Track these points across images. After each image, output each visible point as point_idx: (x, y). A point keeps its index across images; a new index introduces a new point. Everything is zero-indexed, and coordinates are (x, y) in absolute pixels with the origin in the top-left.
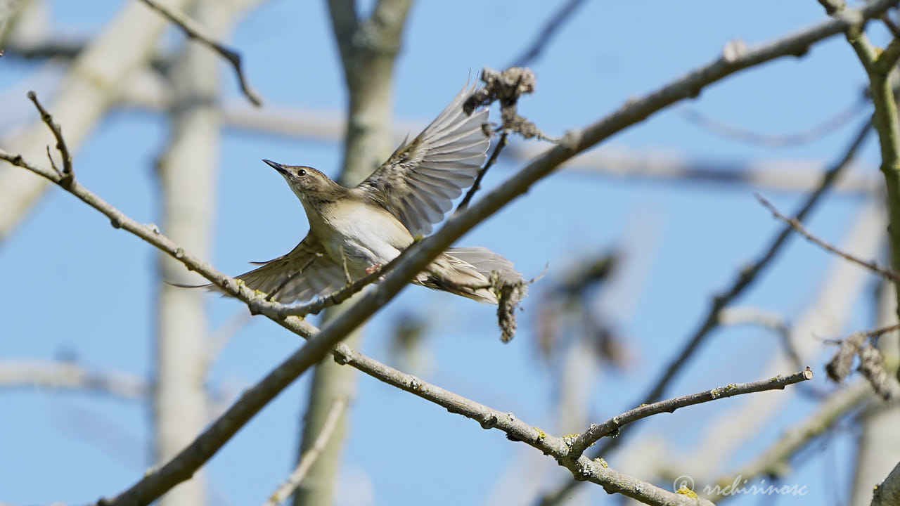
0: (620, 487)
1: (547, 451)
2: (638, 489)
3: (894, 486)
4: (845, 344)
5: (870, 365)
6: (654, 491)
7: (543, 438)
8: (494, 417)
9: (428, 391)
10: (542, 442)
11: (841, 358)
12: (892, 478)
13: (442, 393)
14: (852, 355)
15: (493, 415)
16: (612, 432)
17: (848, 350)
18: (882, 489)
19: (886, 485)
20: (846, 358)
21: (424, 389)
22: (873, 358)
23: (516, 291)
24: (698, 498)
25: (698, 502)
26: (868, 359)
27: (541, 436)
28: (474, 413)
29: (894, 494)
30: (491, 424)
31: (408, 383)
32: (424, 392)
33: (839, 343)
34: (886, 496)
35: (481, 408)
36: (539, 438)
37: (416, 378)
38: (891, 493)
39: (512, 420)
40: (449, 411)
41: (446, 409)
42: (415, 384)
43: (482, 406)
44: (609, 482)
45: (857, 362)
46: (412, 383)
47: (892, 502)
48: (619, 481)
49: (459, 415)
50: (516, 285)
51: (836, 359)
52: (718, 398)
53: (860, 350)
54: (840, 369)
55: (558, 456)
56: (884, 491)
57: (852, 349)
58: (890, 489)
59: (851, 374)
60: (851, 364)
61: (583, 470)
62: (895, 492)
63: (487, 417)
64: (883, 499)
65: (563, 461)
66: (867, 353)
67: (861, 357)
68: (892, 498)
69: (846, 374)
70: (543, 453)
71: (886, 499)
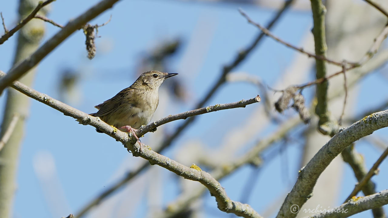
0: (158, 161)
1: (118, 139)
2: (168, 163)
3: (309, 171)
4: (285, 92)
5: (298, 104)
6: (177, 165)
7: (115, 132)
8: (89, 119)
9: (53, 103)
10: (115, 134)
11: (283, 100)
12: (309, 167)
13: (61, 104)
14: (289, 98)
15: (89, 117)
16: (153, 129)
17: (287, 95)
18: (303, 172)
19: (305, 170)
20: (285, 100)
21: (51, 101)
22: (300, 100)
23: (95, 30)
24: (202, 171)
25: (201, 172)
26: (297, 101)
27: (114, 130)
28: (78, 116)
29: (310, 175)
30: (87, 123)
31: (42, 98)
32: (51, 103)
33: (283, 91)
34: (305, 176)
35: (82, 113)
36: (113, 132)
37: (46, 95)
38: (308, 175)
39: (99, 121)
40: (64, 114)
41: (63, 114)
42: (46, 98)
43: (83, 112)
44: (152, 158)
45: (291, 102)
46: (44, 98)
47: (308, 179)
48: (157, 158)
49: (70, 117)
50: (95, 27)
51: (280, 100)
52: (210, 111)
53: (293, 95)
54: (282, 105)
55: (123, 142)
56: (304, 174)
57: (289, 95)
58: (307, 172)
59: (288, 108)
60: (288, 103)
61: (137, 151)
62: (310, 174)
63: (85, 119)
64: (303, 177)
65: (127, 145)
66: (297, 97)
67: (294, 99)
68: (308, 177)
69: (285, 109)
70: (116, 140)
71: (305, 178)
